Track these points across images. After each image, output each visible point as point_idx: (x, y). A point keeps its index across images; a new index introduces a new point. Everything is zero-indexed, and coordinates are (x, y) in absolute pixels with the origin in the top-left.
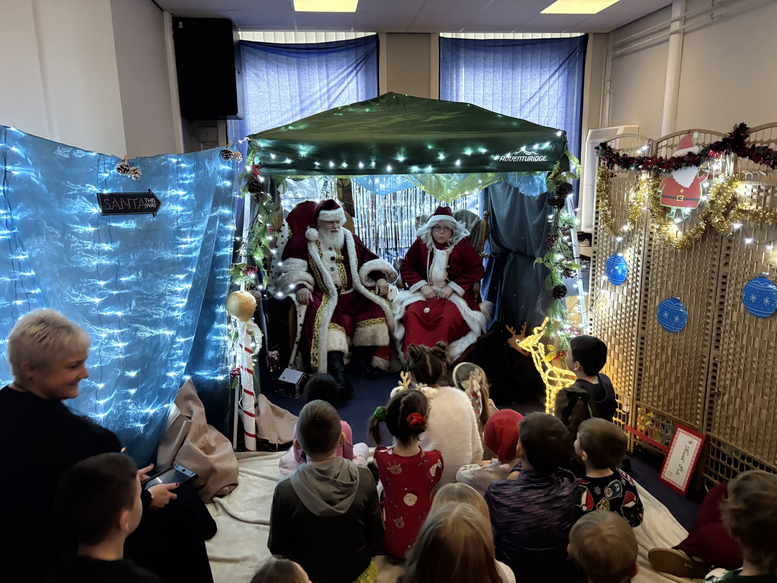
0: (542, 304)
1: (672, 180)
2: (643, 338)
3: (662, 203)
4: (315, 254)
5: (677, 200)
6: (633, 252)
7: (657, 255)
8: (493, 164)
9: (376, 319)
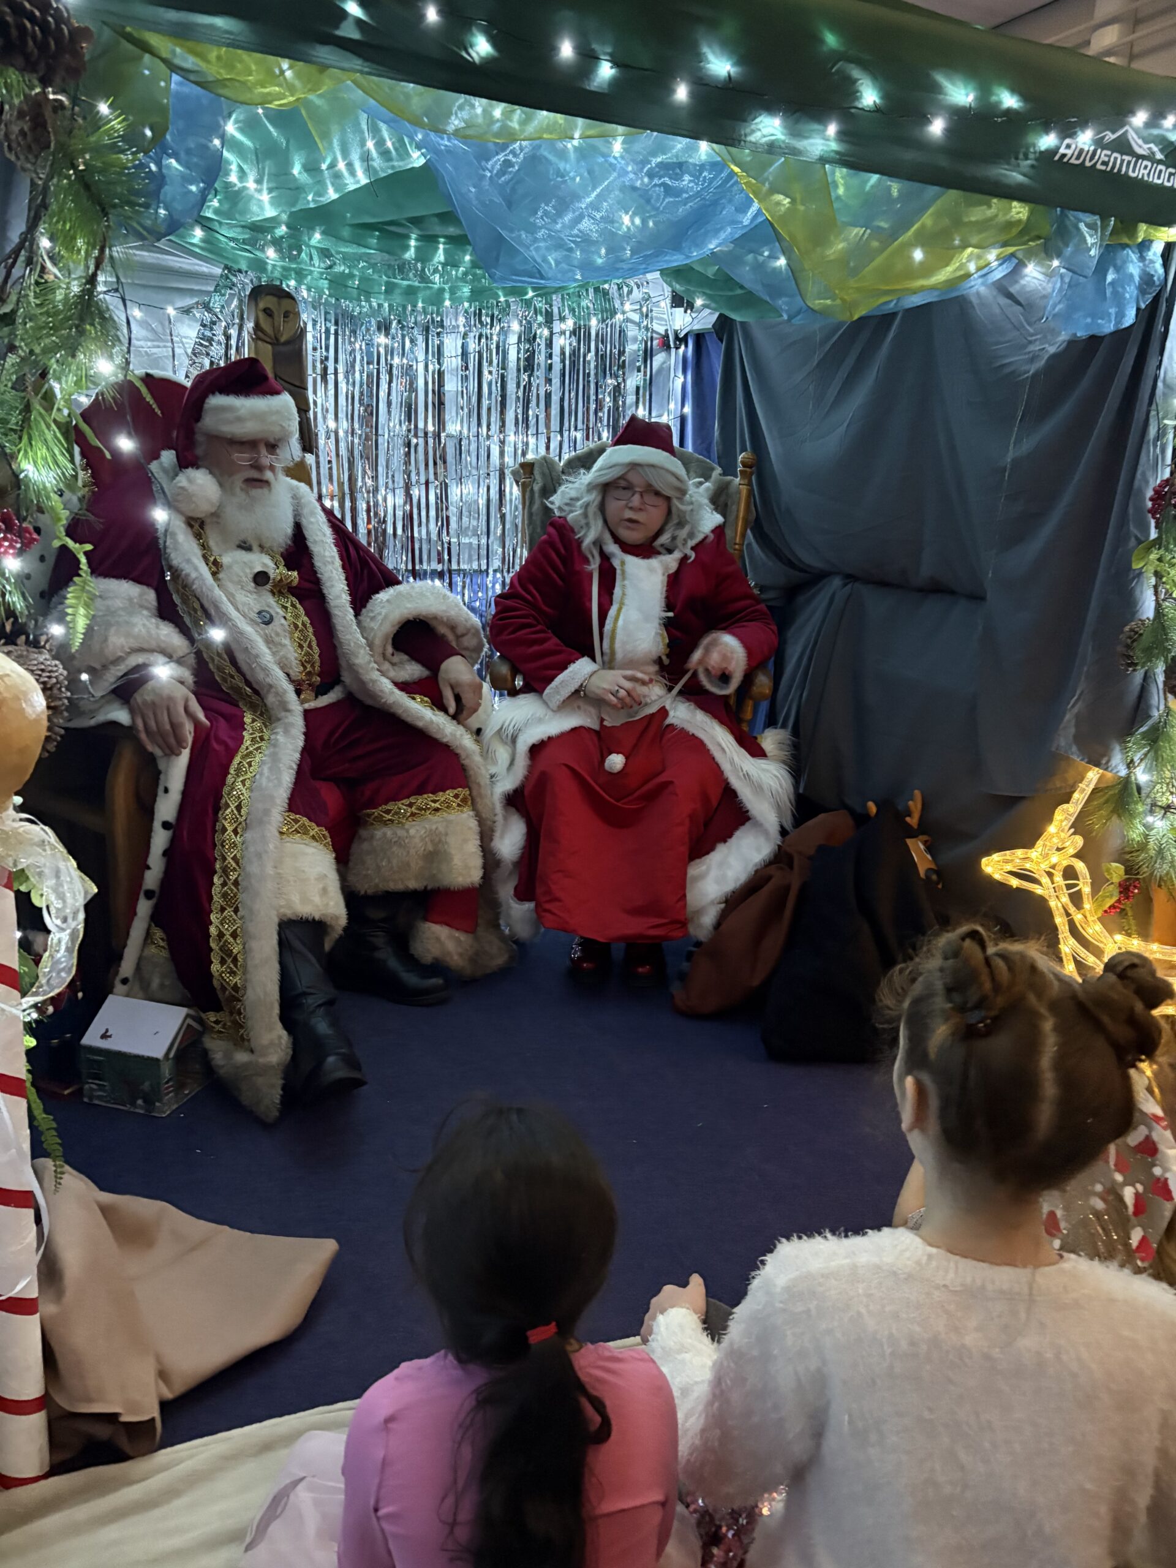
0: (1077, 726)
4: (188, 561)
8: (1032, 166)
9: (441, 796)
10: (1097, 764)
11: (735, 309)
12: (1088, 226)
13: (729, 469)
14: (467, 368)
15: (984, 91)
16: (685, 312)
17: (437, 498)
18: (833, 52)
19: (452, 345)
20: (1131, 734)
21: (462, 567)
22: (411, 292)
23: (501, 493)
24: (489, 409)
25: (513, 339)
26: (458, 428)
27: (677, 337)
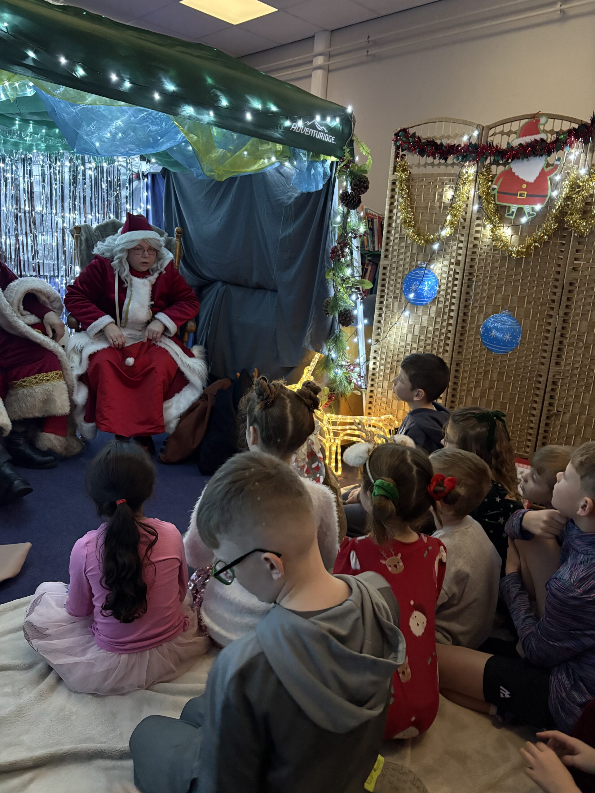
0: (311, 338)
1: (510, 174)
2: (458, 365)
3: (498, 201)
5: (518, 197)
6: (446, 263)
7: (482, 264)
8: (283, 132)
9: (50, 374)
10: (318, 352)
11: (171, 166)
12: (303, 154)
13: (171, 234)
14: (44, 182)
15: (264, 103)
16: (147, 163)
17: (31, 241)
18: (210, 85)
19: (36, 170)
20: (329, 339)
21: (46, 274)
22: (16, 145)
23: (64, 241)
24: (56, 202)
25: (66, 170)
26: (41, 209)
27: (143, 175)
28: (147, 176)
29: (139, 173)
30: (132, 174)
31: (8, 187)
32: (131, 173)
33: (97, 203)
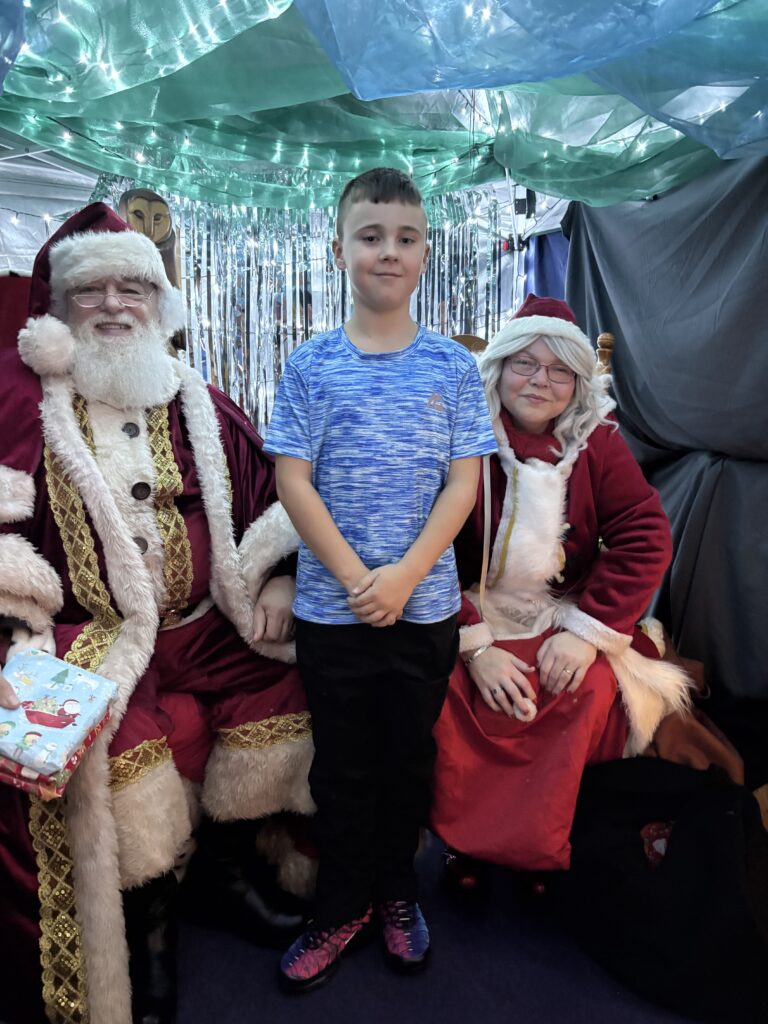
16: (528, 217)
19: (317, 249)
22: (278, 195)
26: (324, 324)
27: (520, 240)
28: (526, 243)
29: (511, 240)
30: (500, 243)
31: (263, 286)
32: (498, 239)
33: (429, 304)
